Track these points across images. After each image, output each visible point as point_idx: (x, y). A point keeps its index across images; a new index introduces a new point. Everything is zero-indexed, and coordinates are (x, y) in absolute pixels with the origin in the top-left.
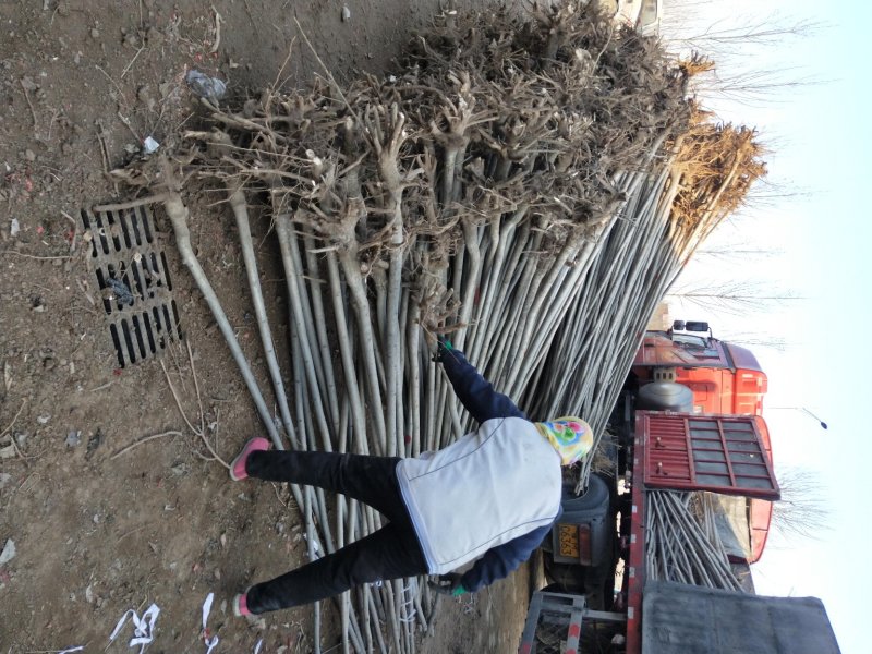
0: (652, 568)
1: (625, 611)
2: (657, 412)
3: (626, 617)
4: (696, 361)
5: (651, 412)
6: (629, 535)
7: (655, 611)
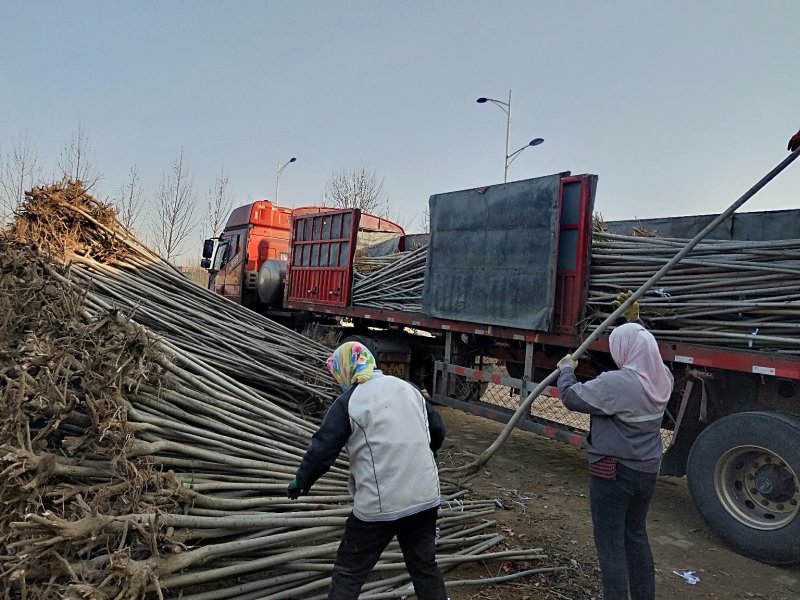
0: (412, 308)
1: (444, 331)
2: (286, 290)
3: (449, 331)
4: (241, 253)
5: (285, 295)
6: (388, 323)
7: (443, 309)
